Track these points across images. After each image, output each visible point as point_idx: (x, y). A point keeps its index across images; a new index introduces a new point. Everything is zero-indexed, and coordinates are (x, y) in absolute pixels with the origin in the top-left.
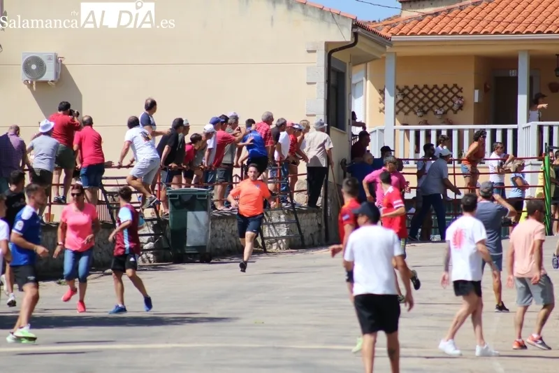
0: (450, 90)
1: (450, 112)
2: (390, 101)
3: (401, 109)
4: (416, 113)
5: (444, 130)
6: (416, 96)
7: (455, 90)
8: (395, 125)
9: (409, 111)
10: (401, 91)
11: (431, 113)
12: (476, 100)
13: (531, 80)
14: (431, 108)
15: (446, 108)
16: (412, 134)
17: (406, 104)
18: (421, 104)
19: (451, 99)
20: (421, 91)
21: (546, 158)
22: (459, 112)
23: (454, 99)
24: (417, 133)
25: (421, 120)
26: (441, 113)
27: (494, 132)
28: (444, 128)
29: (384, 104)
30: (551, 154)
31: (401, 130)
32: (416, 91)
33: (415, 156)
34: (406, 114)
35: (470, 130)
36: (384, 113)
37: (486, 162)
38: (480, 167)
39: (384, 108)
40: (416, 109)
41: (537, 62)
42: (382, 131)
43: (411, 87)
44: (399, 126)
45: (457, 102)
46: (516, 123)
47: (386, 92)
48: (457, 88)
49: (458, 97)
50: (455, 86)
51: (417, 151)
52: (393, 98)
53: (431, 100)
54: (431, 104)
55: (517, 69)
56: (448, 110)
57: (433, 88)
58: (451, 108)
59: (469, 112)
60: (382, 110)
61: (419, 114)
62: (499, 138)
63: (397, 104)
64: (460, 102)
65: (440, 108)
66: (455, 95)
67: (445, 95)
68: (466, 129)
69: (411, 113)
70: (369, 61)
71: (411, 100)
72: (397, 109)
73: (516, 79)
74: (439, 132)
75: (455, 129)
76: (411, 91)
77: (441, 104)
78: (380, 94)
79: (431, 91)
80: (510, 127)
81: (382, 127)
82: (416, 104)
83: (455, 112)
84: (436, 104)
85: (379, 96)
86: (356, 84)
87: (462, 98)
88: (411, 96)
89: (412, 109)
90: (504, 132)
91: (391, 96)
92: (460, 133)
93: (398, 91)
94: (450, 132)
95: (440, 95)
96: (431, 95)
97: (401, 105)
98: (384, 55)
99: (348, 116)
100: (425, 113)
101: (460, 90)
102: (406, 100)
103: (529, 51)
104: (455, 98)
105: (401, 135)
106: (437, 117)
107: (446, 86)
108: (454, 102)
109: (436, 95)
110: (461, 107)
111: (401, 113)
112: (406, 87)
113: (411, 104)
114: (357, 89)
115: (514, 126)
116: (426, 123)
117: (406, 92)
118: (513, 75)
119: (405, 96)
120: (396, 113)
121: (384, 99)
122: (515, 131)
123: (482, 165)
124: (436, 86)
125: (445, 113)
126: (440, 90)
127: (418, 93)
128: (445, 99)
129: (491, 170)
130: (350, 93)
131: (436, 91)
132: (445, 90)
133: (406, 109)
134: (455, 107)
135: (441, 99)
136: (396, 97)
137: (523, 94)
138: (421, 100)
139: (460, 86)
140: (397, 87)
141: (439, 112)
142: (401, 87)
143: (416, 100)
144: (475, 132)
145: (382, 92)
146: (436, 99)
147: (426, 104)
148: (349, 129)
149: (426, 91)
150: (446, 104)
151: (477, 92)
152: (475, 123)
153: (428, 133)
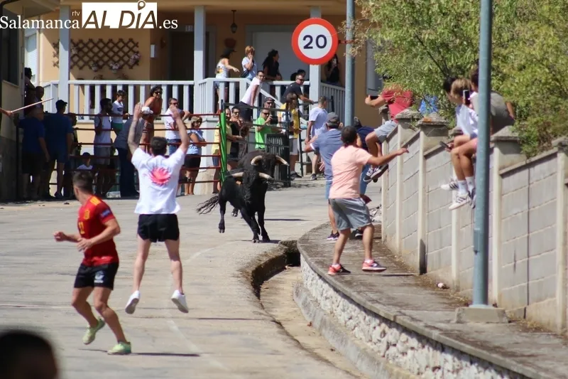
0: (126, 45)
1: (126, 67)
2: (64, 55)
3: (76, 63)
4: (90, 68)
5: (120, 85)
6: (91, 50)
7: (131, 45)
8: (69, 79)
9: (84, 66)
10: (76, 45)
11: (106, 68)
12: (153, 56)
13: (207, 35)
14: (106, 63)
15: (122, 63)
16: (87, 89)
17: (81, 58)
18: (96, 59)
19: (126, 54)
20: (96, 45)
21: (222, 115)
22: (135, 67)
23: (129, 54)
24: (92, 88)
25: (97, 74)
26: (117, 68)
27: (170, 88)
28: (120, 83)
29: (58, 57)
30: (227, 111)
31: (75, 85)
32: (91, 45)
33: (90, 111)
34: (81, 68)
35: (146, 85)
36: (58, 67)
37: (162, 118)
38: (157, 124)
39: (58, 62)
40: (91, 63)
41: (213, 18)
42: (56, 85)
43: (86, 41)
44: (74, 81)
45: (133, 57)
46: (192, 79)
47: (61, 46)
48: (133, 42)
49: (134, 52)
50: (131, 40)
51: (92, 106)
52: (67, 53)
53: (106, 54)
54: (106, 58)
55: (193, 24)
56: (123, 65)
57: (108, 43)
58: (126, 63)
59: (145, 67)
60: (56, 64)
61: (93, 69)
62: (175, 94)
63: (71, 58)
64: (136, 57)
65: (115, 63)
66: (131, 49)
67: (121, 49)
68: (143, 85)
69: (86, 68)
70: (42, 14)
71: (86, 54)
72: (72, 63)
73: (192, 34)
74: (114, 87)
75: (131, 85)
76: (86, 45)
77: (116, 58)
78: (54, 47)
79: (106, 45)
80: (186, 83)
81: (56, 82)
82: (91, 59)
83: (131, 67)
84: (111, 58)
85: (52, 50)
86: (28, 38)
87: (138, 52)
88: (86, 50)
89: (86, 63)
90: (181, 88)
91: (66, 50)
92: (136, 88)
93: (72, 45)
94: (126, 87)
95: (116, 49)
96: (106, 50)
97: (76, 59)
98: (58, 8)
100: (100, 68)
101: (136, 45)
102: (81, 54)
103: (205, 6)
104: (131, 53)
105: (75, 90)
106: (113, 71)
107: (121, 40)
108: (129, 57)
110: (136, 62)
111: (76, 68)
112: (81, 41)
113: (86, 59)
114: (31, 42)
115: (191, 82)
116: (101, 78)
117: (81, 46)
118: (189, 30)
119: (79, 50)
120: (71, 68)
121: (58, 52)
122: (191, 88)
123: (158, 121)
124: (111, 41)
125: (121, 68)
126: (116, 45)
127: (93, 47)
128: (121, 54)
129: (167, 126)
130: (23, 47)
131: (111, 45)
132: (121, 45)
133: (81, 63)
134: (131, 62)
136: (70, 51)
137: (199, 49)
138: (96, 54)
139: (136, 41)
140: (71, 41)
141: (114, 67)
142: (76, 40)
143: (91, 54)
144: (152, 87)
145: (56, 46)
146: (111, 54)
147: (101, 59)
148: (21, 82)
149: (101, 45)
150: (121, 58)
151: (153, 47)
152: (151, 79)
153: (103, 88)
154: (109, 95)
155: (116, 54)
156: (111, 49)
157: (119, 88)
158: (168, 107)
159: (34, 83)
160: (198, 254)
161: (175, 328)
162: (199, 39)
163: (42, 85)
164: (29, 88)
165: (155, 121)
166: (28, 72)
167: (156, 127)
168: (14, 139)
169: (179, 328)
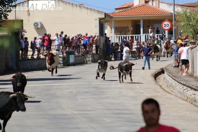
0: (126, 28)
1: (126, 32)
2: (113, 30)
3: (116, 32)
6: (119, 29)
7: (127, 28)
8: (114, 35)
10: (116, 28)
11: (122, 33)
12: (132, 30)
14: (122, 32)
15: (125, 31)
16: (118, 37)
17: (117, 31)
18: (120, 31)
19: (126, 30)
20: (120, 28)
21: (147, 42)
24: (119, 37)
25: (120, 34)
27: (136, 36)
28: (125, 36)
32: (119, 28)
34: (117, 33)
40: (119, 32)
41: (144, 21)
47: (112, 28)
50: (127, 27)
51: (119, 41)
53: (122, 30)
54: (122, 31)
55: (140, 23)
58: (126, 31)
59: (130, 32)
60: (111, 32)
63: (115, 31)
65: (124, 31)
67: (125, 29)
69: (118, 33)
70: (108, 22)
71: (118, 30)
73: (140, 25)
75: (127, 36)
76: (118, 28)
77: (124, 30)
79: (122, 28)
81: (112, 36)
83: (127, 32)
84: (123, 31)
87: (129, 29)
88: (118, 29)
90: (138, 36)
92: (129, 37)
96: (122, 29)
97: (116, 31)
98: (112, 20)
99: (104, 34)
100: (121, 32)
101: (128, 27)
102: (117, 30)
103: (143, 19)
105: (116, 37)
110: (128, 31)
113: (118, 31)
114: (106, 28)
115: (140, 35)
116: (121, 35)
117: (117, 28)
119: (116, 29)
120: (115, 33)
122: (140, 36)
124: (123, 27)
125: (125, 32)
126: (124, 28)
128: (125, 30)
129: (135, 45)
130: (104, 29)
132: (125, 28)
133: (117, 32)
134: (127, 31)
137: (142, 28)
138: (120, 30)
139: (128, 26)
140: (115, 27)
141: (124, 32)
142: (116, 27)
143: (119, 30)
145: (111, 28)
146: (123, 30)
147: (121, 31)
148: (104, 36)
149: (121, 28)
151: (132, 28)
152: (132, 35)
153: (122, 37)
155: (124, 29)
156: (123, 29)
158: (135, 40)
161: (138, 87)
162: (142, 26)
163: (109, 37)
164: (106, 37)
165: (133, 44)
166: (106, 34)
167: (133, 45)
168: (103, 48)
169: (139, 87)
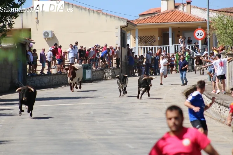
0: (152, 37)
1: (152, 43)
2: (137, 40)
7: (153, 37)
10: (140, 38)
11: (147, 43)
12: (159, 39)
13: (172, 34)
14: (147, 42)
16: (143, 48)
17: (141, 41)
18: (145, 41)
19: (152, 39)
20: (145, 37)
21: (177, 54)
22: (155, 42)
25: (145, 45)
27: (163, 47)
29: (135, 41)
30: (178, 53)
34: (141, 43)
40: (144, 42)
41: (174, 29)
42: (135, 48)
43: (142, 36)
44: (139, 47)
47: (136, 38)
50: (153, 36)
51: (144, 53)
52: (138, 40)
54: (147, 41)
55: (169, 31)
59: (157, 42)
60: (135, 43)
61: (144, 43)
62: (165, 49)
65: (150, 42)
66: (153, 38)
68: (157, 47)
70: (131, 30)
73: (168, 34)
74: (150, 48)
82: (144, 41)
84: (149, 41)
85: (134, 39)
87: (155, 39)
88: (142, 39)
89: (142, 42)
90: (166, 47)
92: (155, 48)
94: (152, 48)
95: (150, 38)
96: (147, 38)
97: (140, 41)
98: (135, 29)
99: (126, 45)
101: (155, 37)
102: (141, 40)
103: (172, 27)
105: (140, 49)
106: (149, 44)
107: (151, 36)
109: (148, 38)
111: (140, 43)
113: (142, 41)
114: (129, 37)
115: (169, 46)
117: (141, 38)
119: (141, 39)
128: (151, 39)
130: (127, 39)
131: (148, 37)
133: (141, 42)
135: (150, 39)
137: (170, 37)
138: (145, 40)
143: (144, 40)
144: (159, 47)
148: (127, 48)
150: (151, 41)
151: (159, 37)
152: (159, 45)
153: (147, 48)
154: (148, 50)
157: (151, 48)
158: (163, 52)
159: (130, 48)
160: (171, 89)
162: (170, 35)
163: (132, 48)
164: (129, 49)
166: (128, 45)
168: (125, 62)
